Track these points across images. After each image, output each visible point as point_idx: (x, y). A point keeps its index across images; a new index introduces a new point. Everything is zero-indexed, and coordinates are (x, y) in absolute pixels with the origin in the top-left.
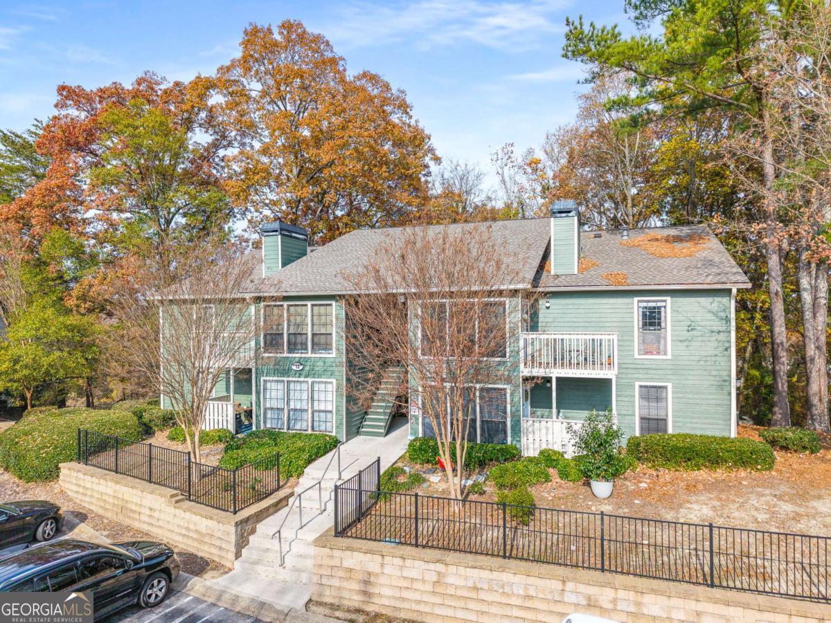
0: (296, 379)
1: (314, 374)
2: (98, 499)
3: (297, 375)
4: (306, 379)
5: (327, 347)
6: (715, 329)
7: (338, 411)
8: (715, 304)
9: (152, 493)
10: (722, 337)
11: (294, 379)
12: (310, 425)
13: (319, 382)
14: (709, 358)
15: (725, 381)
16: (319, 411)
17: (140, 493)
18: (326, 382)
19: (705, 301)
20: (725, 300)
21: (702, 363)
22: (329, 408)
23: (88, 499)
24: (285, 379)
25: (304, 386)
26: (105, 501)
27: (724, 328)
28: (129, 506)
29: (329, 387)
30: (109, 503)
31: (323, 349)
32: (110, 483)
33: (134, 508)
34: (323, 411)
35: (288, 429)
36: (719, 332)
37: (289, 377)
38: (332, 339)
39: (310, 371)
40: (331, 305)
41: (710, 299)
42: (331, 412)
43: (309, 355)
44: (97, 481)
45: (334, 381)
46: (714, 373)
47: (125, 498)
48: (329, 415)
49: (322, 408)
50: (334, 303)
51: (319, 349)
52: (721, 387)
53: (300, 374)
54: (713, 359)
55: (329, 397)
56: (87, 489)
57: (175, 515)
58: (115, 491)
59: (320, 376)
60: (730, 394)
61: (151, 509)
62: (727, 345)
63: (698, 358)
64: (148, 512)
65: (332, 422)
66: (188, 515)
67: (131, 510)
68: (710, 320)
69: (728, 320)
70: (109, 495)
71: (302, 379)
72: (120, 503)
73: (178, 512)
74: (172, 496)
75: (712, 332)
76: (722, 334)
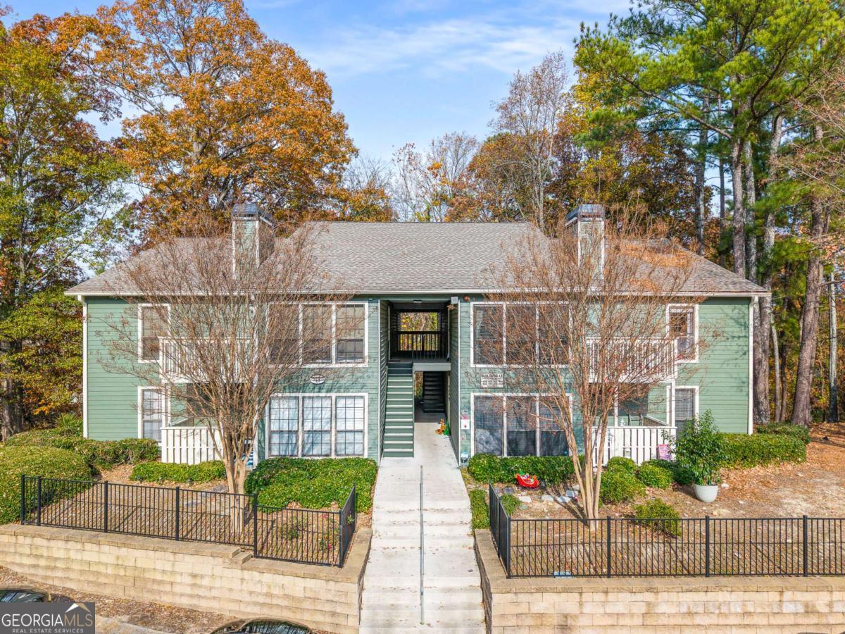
0: (316, 395)
1: (340, 387)
2: (82, 572)
3: (316, 390)
4: (329, 395)
5: (357, 355)
6: (736, 334)
7: (370, 430)
8: (736, 311)
9: (196, 553)
10: (741, 342)
11: (312, 395)
12: (333, 448)
13: (346, 398)
14: (731, 362)
15: (744, 382)
16: (346, 431)
17: (171, 557)
18: (354, 397)
19: (728, 308)
20: (744, 308)
21: (725, 366)
22: (359, 426)
23: (59, 574)
24: (300, 395)
25: (327, 403)
26: (98, 573)
27: (743, 334)
28: (147, 575)
29: (359, 403)
30: (106, 575)
31: (350, 358)
32: (106, 548)
33: (159, 577)
34: (351, 431)
35: (304, 455)
36: (739, 337)
37: (304, 392)
38: (363, 346)
39: (332, 384)
40: (362, 306)
41: (732, 307)
42: (361, 431)
43: (334, 365)
44: (79, 546)
45: (366, 395)
46: (735, 375)
47: (139, 565)
48: (359, 436)
49: (350, 426)
50: (366, 304)
51: (345, 358)
52: (740, 389)
53: (320, 389)
54: (734, 362)
55: (359, 414)
56: (56, 559)
57: (242, 580)
58: (118, 558)
59: (347, 389)
60: (748, 395)
61: (194, 576)
62: (745, 349)
63: (722, 362)
64: (189, 580)
65: (363, 443)
66: (267, 577)
67: (154, 581)
68: (732, 327)
69: (746, 326)
70: (106, 564)
71: (323, 394)
72: (130, 573)
73: (246, 574)
74: (235, 554)
75: (733, 337)
76: (741, 339)
